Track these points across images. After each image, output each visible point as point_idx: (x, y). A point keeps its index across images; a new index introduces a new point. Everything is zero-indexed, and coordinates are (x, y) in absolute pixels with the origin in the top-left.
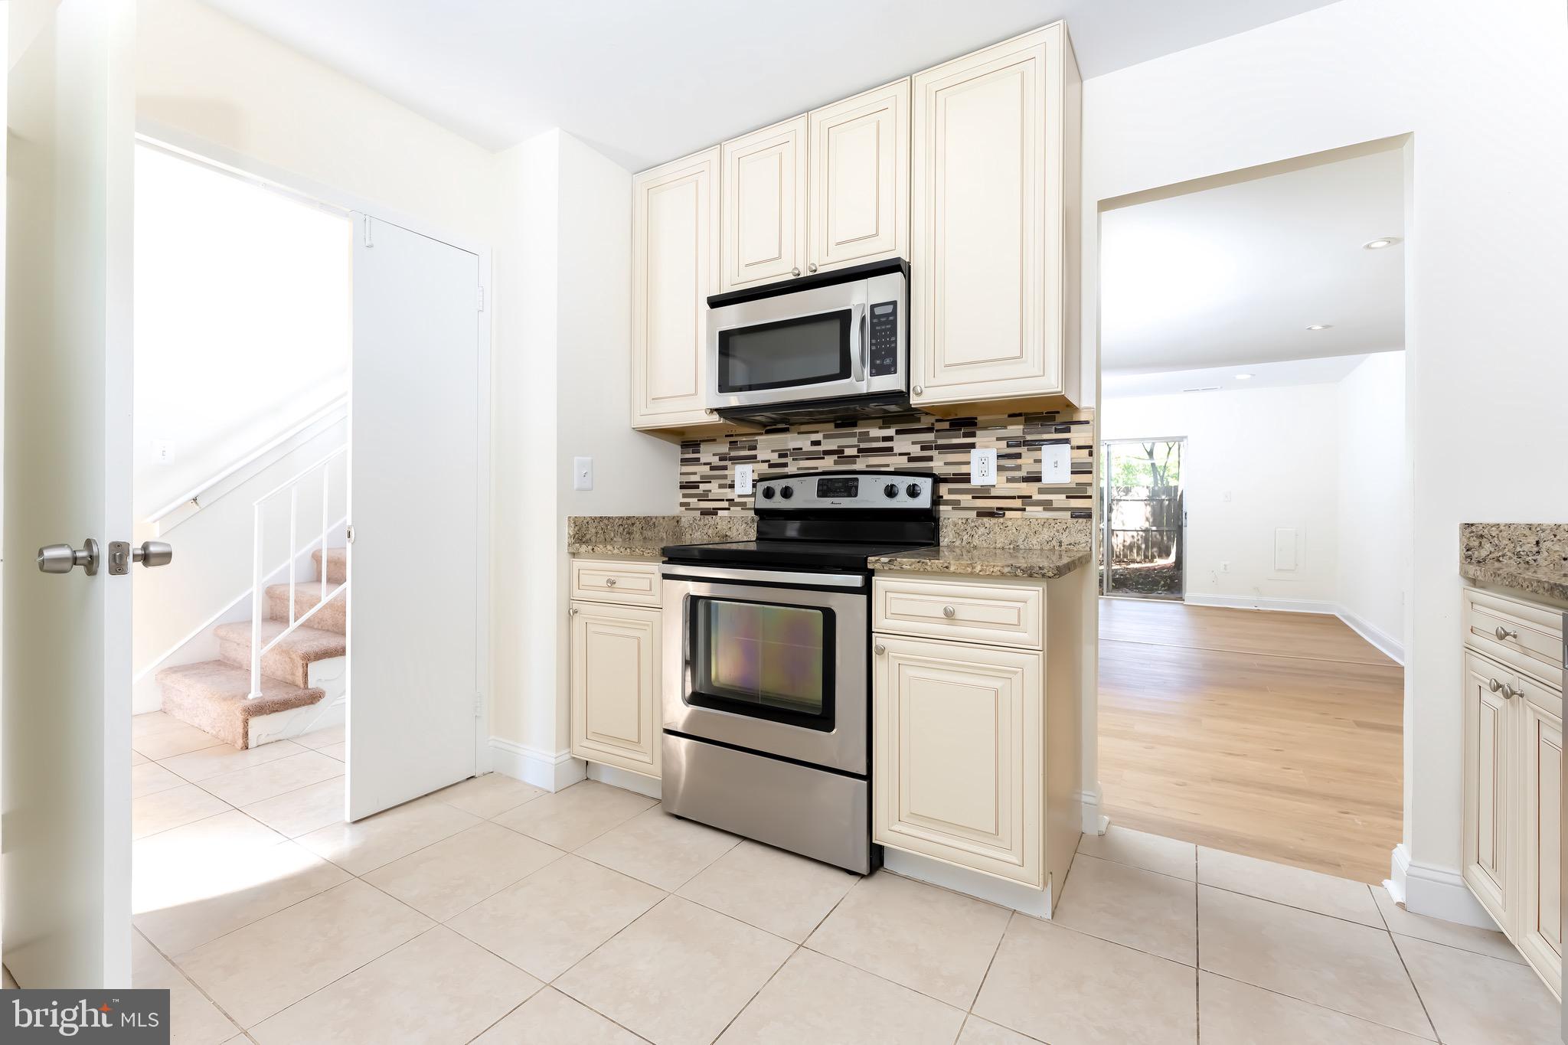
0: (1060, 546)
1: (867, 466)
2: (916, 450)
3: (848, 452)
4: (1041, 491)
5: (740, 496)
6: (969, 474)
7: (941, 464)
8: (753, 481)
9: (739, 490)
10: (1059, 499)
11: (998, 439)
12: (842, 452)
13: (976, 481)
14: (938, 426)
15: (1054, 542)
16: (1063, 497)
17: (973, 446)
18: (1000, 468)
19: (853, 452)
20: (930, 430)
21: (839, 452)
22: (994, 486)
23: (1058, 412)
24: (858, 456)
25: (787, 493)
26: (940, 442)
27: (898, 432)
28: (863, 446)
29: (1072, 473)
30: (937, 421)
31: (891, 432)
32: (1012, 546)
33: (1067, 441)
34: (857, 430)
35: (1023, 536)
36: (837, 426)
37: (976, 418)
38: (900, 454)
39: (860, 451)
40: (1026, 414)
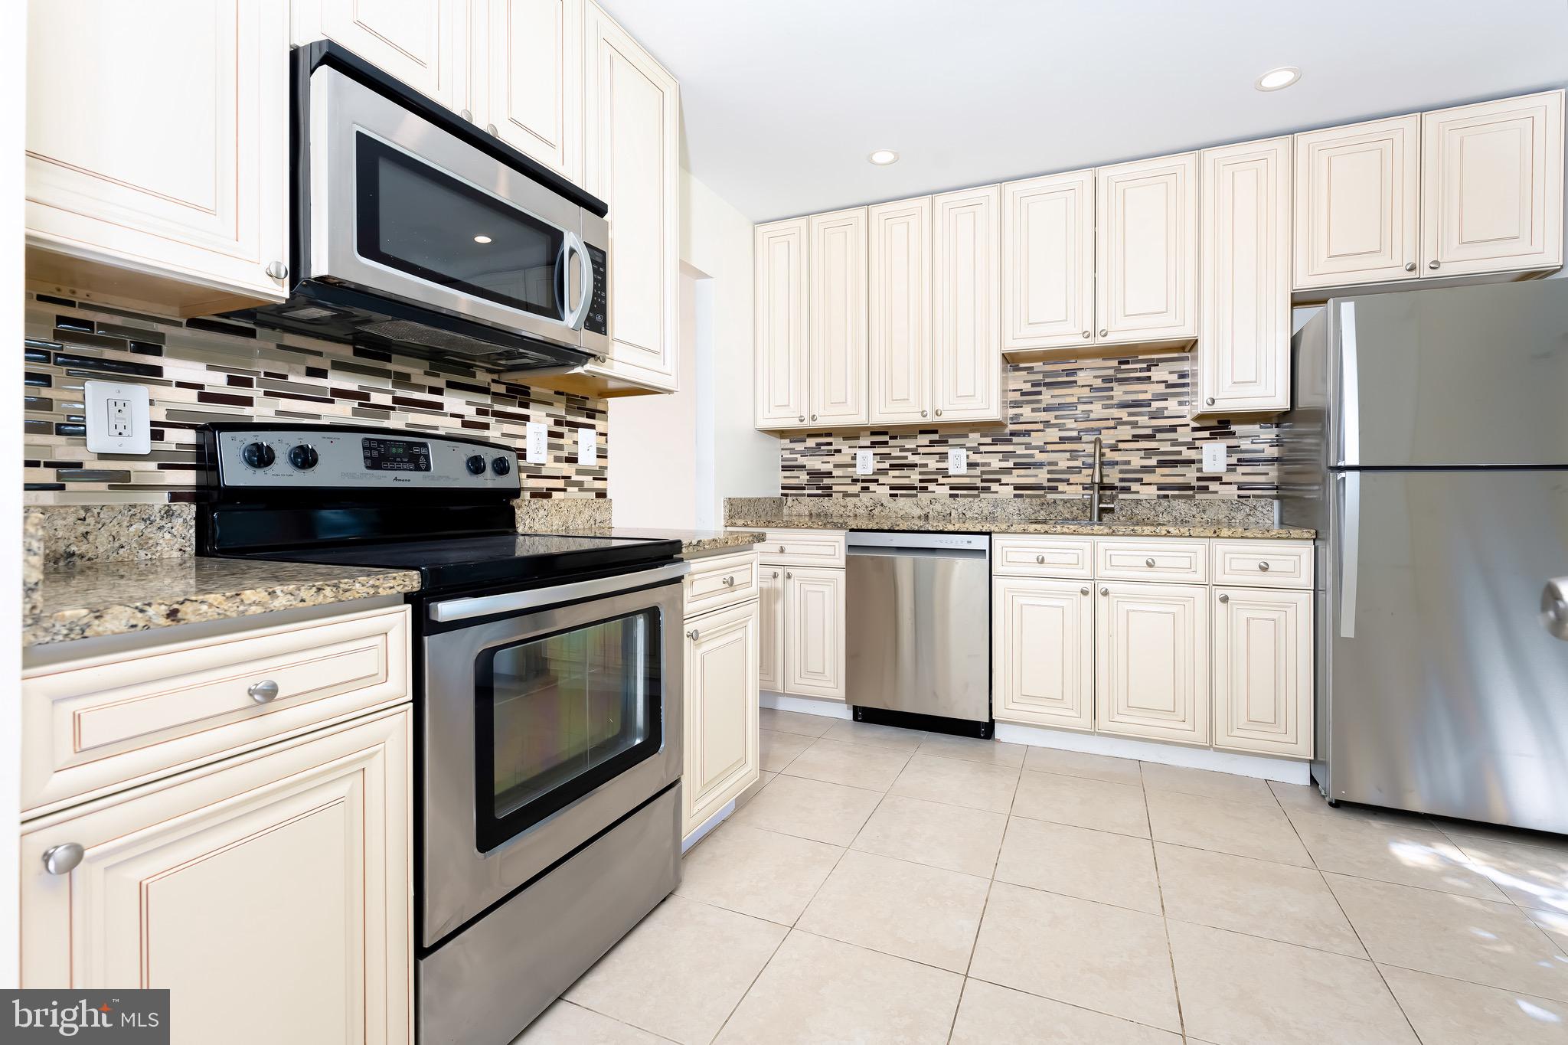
0: (595, 524)
1: (408, 425)
2: (470, 413)
3: (376, 398)
4: (579, 472)
5: (103, 456)
6: (525, 450)
7: (499, 435)
8: (153, 423)
9: (99, 438)
10: (587, 480)
11: (548, 415)
12: (367, 397)
13: (532, 458)
14: (495, 388)
15: (592, 522)
16: (590, 478)
17: (526, 418)
18: (551, 447)
19: (386, 400)
20: (484, 390)
21: (361, 396)
22: (543, 465)
23: (588, 399)
24: (393, 409)
25: (305, 458)
26: (498, 407)
27: (451, 385)
28: (402, 393)
29: (598, 456)
30: (494, 381)
31: (439, 382)
32: (564, 528)
33: (592, 427)
34: (389, 366)
35: (572, 516)
36: (357, 353)
37: (529, 388)
38: (453, 415)
39: (396, 400)
40: (567, 395)
